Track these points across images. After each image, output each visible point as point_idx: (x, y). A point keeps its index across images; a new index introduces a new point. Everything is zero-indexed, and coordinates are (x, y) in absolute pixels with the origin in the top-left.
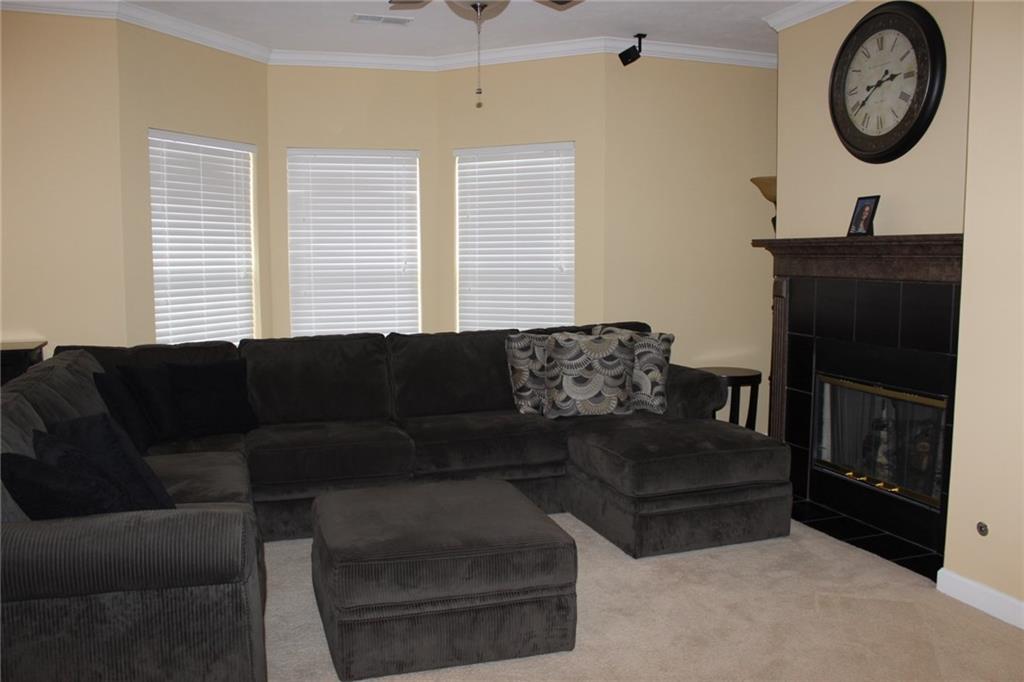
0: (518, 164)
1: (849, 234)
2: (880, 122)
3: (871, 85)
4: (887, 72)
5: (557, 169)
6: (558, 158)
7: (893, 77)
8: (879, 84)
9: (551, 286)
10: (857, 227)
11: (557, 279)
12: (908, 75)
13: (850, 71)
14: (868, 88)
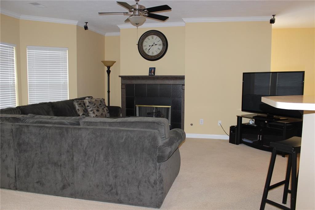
0: (49, 52)
1: (149, 75)
2: (153, 53)
3: (150, 45)
4: (154, 43)
5: (62, 55)
6: (62, 52)
7: (156, 45)
8: (152, 45)
9: (60, 88)
10: (151, 73)
11: (63, 86)
12: (160, 45)
13: (144, 42)
14: (150, 46)
